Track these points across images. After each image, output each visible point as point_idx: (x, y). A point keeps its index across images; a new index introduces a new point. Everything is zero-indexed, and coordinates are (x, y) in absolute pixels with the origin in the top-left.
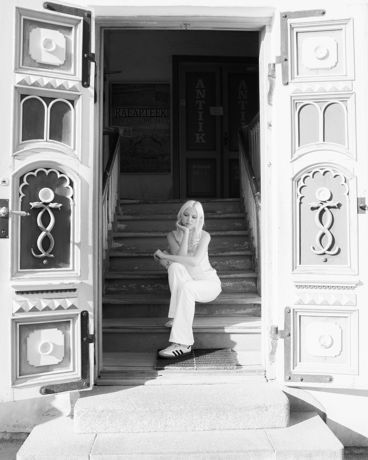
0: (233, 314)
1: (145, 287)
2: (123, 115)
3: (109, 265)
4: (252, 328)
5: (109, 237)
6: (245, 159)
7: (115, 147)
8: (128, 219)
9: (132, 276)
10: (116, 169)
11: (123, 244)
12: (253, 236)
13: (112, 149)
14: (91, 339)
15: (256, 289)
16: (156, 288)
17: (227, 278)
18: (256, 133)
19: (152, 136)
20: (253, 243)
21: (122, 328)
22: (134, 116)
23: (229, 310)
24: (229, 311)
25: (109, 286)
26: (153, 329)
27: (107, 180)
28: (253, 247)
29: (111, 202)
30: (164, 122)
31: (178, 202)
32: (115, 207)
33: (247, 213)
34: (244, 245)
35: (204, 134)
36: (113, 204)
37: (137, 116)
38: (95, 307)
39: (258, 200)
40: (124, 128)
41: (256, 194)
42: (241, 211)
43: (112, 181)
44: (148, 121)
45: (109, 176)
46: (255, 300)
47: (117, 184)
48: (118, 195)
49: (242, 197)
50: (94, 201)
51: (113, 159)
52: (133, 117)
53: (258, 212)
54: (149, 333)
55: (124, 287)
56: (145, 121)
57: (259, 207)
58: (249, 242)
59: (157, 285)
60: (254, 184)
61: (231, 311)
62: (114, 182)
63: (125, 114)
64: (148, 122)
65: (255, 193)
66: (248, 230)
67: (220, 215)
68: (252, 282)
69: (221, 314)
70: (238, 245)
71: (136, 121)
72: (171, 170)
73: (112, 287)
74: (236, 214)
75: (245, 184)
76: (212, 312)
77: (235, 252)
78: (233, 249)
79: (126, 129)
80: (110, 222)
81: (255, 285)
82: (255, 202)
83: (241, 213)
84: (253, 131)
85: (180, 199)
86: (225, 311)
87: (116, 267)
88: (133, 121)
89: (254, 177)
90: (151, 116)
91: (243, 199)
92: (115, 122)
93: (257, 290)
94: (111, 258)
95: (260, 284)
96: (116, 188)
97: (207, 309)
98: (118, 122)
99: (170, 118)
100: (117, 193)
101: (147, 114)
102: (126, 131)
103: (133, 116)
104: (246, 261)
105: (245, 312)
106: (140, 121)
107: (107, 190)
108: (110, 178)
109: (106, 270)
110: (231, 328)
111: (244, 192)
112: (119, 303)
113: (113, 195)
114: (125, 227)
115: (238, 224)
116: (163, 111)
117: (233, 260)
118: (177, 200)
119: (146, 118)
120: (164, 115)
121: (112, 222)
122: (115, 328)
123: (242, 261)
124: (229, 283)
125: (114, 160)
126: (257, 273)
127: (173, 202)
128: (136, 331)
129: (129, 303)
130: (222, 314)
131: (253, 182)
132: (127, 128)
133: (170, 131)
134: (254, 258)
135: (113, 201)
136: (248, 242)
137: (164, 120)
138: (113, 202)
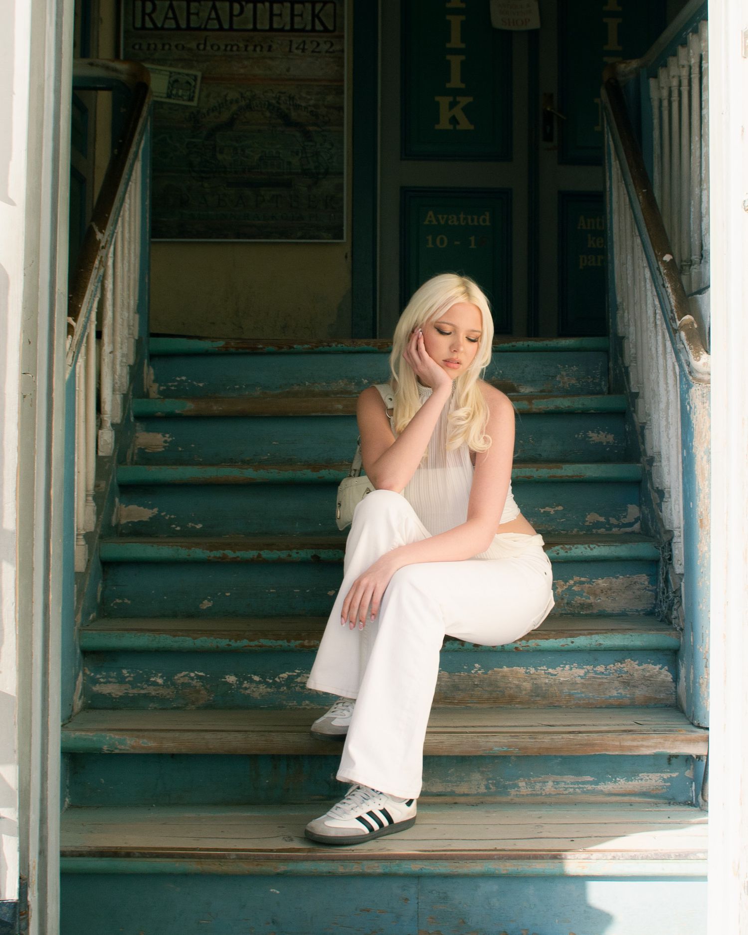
0: (588, 792)
1: (241, 683)
2: (167, 21)
3: (99, 594)
4: (664, 857)
5: (103, 484)
6: (632, 188)
7: (132, 136)
8: (177, 411)
9: (187, 638)
10: (133, 219)
11: (155, 510)
12: (661, 483)
13: (121, 141)
14: (7, 922)
15: (676, 692)
16: (283, 685)
17: (563, 648)
18: (673, 89)
19: (274, 102)
20: (661, 511)
21: (144, 853)
22: (209, 27)
23: (569, 778)
24: (572, 783)
25: (98, 676)
26: (268, 859)
27: (97, 262)
28: (663, 526)
29: (111, 345)
30: (319, 52)
31: (370, 348)
32: (129, 366)
33: (636, 395)
34: (625, 517)
35: (470, 99)
36: (118, 354)
37: (221, 29)
38: (30, 782)
39: (687, 347)
40: (171, 73)
41: (678, 323)
42: (609, 388)
43: (119, 265)
44: (262, 47)
45: (102, 244)
46: (675, 740)
47: (137, 277)
48: (140, 318)
49: (616, 334)
50: (29, 342)
51: (123, 181)
52: (206, 29)
53: (687, 391)
54: (252, 876)
55: (155, 684)
56: (251, 48)
57: (690, 373)
58: (644, 507)
59: (285, 675)
60: (670, 282)
61: (578, 783)
62: (126, 269)
63: (175, 18)
64: (261, 51)
65: (674, 320)
66: (642, 460)
67: (533, 401)
68: (659, 666)
69: (537, 795)
70: (602, 519)
71: (215, 48)
72: (345, 228)
73: (110, 682)
74: (593, 397)
75: (629, 282)
76: (505, 787)
77: (592, 546)
78: (581, 533)
79: (179, 73)
80: (109, 424)
81: (669, 678)
82: (677, 353)
83: (609, 393)
84: (659, 82)
85: (374, 337)
86: (556, 782)
87: (126, 601)
88: (205, 44)
89: (667, 258)
90: (271, 29)
91: (620, 341)
92: (137, 47)
93: (678, 699)
94: (108, 566)
95: (692, 676)
96: (132, 293)
97: (482, 773)
98: (148, 49)
99: (343, 37)
100: (135, 313)
101: (258, 21)
102: (176, 81)
103: (206, 25)
104: (635, 583)
105: (634, 784)
106: (232, 46)
107: (97, 300)
108: (111, 255)
109: (86, 614)
110: (584, 855)
111: (626, 314)
112: (133, 747)
113: (119, 320)
114: (165, 442)
115: (600, 437)
116: (317, 11)
117: (583, 579)
118: (366, 341)
119: (252, 34)
120: (319, 27)
121: (117, 424)
122: (114, 853)
123: (619, 581)
124: (571, 669)
125: (127, 185)
126: (682, 630)
127: (351, 348)
128: (199, 867)
129: (175, 751)
130: (541, 794)
131: (667, 275)
132: (181, 71)
133: (343, 86)
134: (667, 573)
135: (122, 344)
136: (640, 506)
137: (318, 45)
138: (118, 345)
